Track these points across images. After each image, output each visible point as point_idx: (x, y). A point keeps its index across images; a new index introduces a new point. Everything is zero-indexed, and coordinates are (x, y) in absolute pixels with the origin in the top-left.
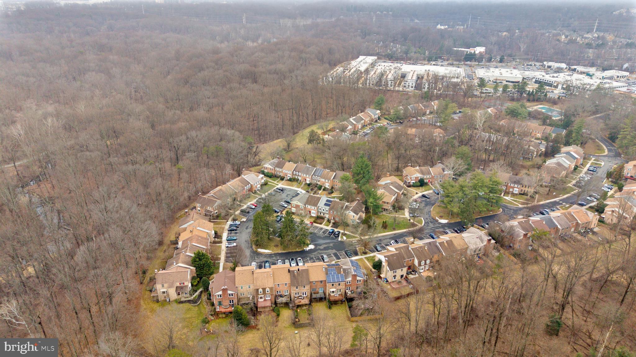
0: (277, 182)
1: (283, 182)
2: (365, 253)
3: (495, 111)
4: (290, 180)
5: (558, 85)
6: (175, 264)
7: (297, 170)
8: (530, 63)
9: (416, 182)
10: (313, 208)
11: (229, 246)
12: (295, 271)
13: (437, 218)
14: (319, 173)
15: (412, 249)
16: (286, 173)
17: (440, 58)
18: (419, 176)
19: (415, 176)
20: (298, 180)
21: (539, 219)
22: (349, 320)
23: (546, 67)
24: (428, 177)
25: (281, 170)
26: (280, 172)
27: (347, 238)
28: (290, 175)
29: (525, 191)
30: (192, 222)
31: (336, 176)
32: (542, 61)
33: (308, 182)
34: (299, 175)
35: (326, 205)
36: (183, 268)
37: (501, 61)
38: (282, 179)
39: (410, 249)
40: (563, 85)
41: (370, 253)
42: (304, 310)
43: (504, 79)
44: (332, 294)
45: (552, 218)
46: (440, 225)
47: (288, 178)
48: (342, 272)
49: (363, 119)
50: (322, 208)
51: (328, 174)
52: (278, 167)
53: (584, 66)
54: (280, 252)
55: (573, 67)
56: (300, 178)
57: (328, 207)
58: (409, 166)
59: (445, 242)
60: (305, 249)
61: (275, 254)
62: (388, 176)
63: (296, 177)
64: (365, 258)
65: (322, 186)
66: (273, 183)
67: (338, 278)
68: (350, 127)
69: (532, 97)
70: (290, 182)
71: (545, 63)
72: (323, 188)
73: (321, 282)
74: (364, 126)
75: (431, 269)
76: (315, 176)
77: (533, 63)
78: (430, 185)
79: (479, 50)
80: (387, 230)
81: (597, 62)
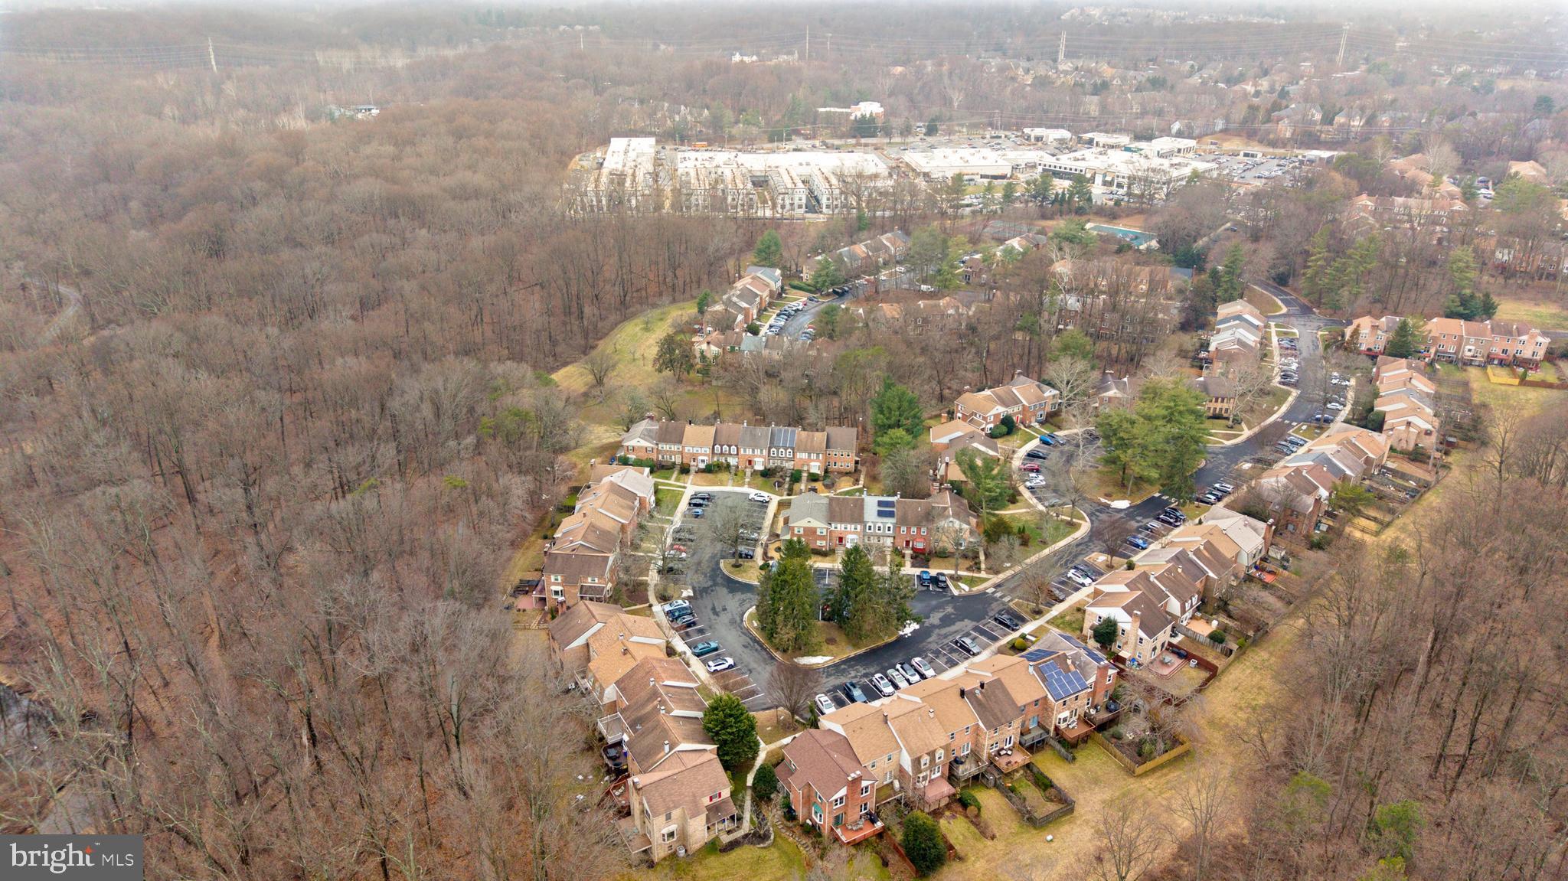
0: (677, 480)
1: (691, 477)
2: (1038, 613)
3: (1024, 242)
4: (709, 470)
5: (1093, 177)
6: (667, 748)
7: (723, 440)
8: (998, 133)
9: (996, 427)
10: (851, 527)
11: (719, 668)
12: (977, 692)
13: (1103, 500)
14: (785, 441)
15: (1156, 578)
16: (693, 454)
17: (797, 133)
18: (1001, 410)
19: (994, 412)
20: (728, 466)
21: (1311, 463)
22: (1131, 772)
23: (1033, 139)
24: (1016, 410)
25: (675, 448)
26: (672, 453)
27: (970, 586)
28: (705, 458)
29: (1215, 409)
30: (599, 626)
31: (832, 441)
32: (1019, 128)
33: (759, 467)
34: (730, 454)
35: (881, 514)
36: (693, 755)
37: (931, 131)
38: (685, 470)
39: (1152, 579)
40: (1105, 175)
41: (1048, 612)
42: (1020, 778)
43: (975, 172)
44: (1063, 726)
45: (1330, 456)
46: (1122, 515)
47: (702, 466)
48: (1072, 668)
49: (757, 295)
50: (875, 523)
51: (812, 441)
52: (666, 441)
53: (1107, 132)
54: (852, 655)
55: (1087, 136)
56: (733, 461)
57: (894, 520)
58: (967, 391)
59: (1202, 547)
60: (901, 633)
61: (843, 662)
62: (943, 420)
63: (722, 460)
64: (1048, 622)
65: (800, 472)
66: (670, 485)
67: (1070, 682)
68: (740, 317)
69: (1065, 206)
70: (710, 476)
71: (1027, 131)
72: (805, 475)
73: (1036, 702)
74: (761, 311)
75: (1199, 614)
76: (778, 449)
77: (1002, 133)
78: (1022, 427)
79: (869, 108)
80: (1031, 549)
81: (1121, 123)
